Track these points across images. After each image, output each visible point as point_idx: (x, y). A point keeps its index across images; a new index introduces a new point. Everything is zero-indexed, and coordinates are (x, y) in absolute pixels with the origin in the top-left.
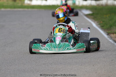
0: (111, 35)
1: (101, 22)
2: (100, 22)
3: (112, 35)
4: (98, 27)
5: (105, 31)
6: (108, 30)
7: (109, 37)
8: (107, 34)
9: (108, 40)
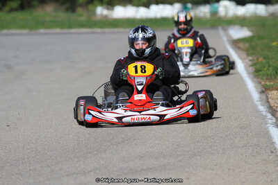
0: (273, 92)
1: (261, 59)
2: (258, 60)
3: (273, 94)
4: (249, 73)
5: (260, 83)
6: (267, 79)
7: (261, 100)
8: (260, 90)
9: (257, 106)
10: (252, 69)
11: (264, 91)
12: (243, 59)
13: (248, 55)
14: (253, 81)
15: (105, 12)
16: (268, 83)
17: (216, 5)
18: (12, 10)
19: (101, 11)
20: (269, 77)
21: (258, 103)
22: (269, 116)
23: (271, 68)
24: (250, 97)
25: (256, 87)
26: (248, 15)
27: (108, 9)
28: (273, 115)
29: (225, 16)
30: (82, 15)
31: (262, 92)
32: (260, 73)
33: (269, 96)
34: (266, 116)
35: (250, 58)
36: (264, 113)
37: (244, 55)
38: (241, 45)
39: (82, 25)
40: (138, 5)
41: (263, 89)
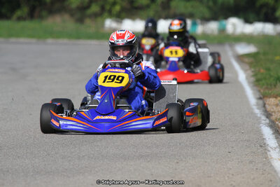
0: (271, 99)
1: (262, 71)
2: (259, 71)
3: (272, 101)
4: (249, 83)
5: (259, 91)
6: (267, 88)
7: (257, 104)
8: (258, 96)
9: (252, 109)
10: (253, 79)
11: (262, 98)
12: (245, 71)
13: (251, 67)
14: (252, 89)
15: (114, 25)
16: (267, 91)
17: (224, 22)
18: (20, 19)
19: (109, 23)
20: (269, 87)
21: (254, 107)
22: (264, 118)
23: (272, 79)
24: (247, 102)
25: (254, 94)
26: (255, 34)
28: (267, 117)
29: (233, 34)
30: (90, 27)
31: (260, 98)
32: (261, 82)
33: (267, 103)
34: (260, 118)
35: (253, 70)
36: (259, 115)
37: (247, 67)
38: (246, 60)
39: (90, 37)
41: (262, 96)
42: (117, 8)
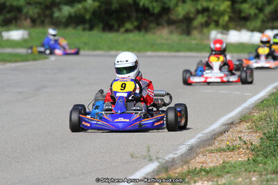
15: (219, 36)
18: (127, 31)
27: (222, 33)
30: (195, 39)
40: (253, 31)
42: (226, 18)
